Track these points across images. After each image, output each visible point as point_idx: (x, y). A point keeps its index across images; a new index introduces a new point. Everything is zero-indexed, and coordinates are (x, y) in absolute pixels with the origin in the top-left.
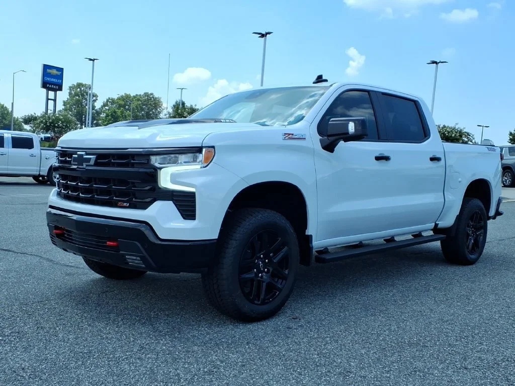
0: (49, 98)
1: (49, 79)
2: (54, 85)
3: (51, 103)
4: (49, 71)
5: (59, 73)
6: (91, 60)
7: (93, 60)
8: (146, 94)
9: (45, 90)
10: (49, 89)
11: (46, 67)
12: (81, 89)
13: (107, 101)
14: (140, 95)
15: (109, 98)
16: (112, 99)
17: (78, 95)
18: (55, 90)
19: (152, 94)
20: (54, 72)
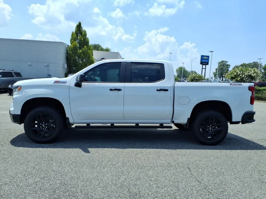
0: (203, 68)
1: (203, 61)
2: (205, 63)
3: (204, 70)
4: (203, 57)
5: (207, 58)
6: (211, 52)
7: (212, 52)
8: (254, 62)
9: (202, 65)
10: (203, 65)
11: (202, 56)
12: (223, 63)
13: (235, 67)
14: (251, 63)
15: (236, 66)
16: (237, 66)
17: (222, 66)
18: (206, 65)
19: (257, 62)
20: (206, 58)
